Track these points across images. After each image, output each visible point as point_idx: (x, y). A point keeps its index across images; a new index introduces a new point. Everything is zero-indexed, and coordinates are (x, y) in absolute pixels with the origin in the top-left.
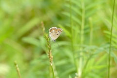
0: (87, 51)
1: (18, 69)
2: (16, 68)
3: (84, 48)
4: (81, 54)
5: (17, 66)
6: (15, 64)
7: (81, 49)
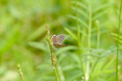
0: (94, 54)
1: (21, 73)
2: (20, 72)
3: (91, 51)
4: (89, 57)
5: (20, 70)
6: (19, 69)
7: (88, 53)
